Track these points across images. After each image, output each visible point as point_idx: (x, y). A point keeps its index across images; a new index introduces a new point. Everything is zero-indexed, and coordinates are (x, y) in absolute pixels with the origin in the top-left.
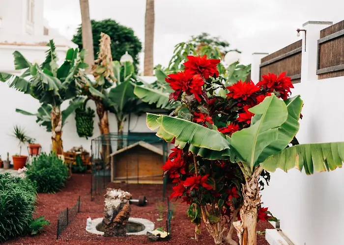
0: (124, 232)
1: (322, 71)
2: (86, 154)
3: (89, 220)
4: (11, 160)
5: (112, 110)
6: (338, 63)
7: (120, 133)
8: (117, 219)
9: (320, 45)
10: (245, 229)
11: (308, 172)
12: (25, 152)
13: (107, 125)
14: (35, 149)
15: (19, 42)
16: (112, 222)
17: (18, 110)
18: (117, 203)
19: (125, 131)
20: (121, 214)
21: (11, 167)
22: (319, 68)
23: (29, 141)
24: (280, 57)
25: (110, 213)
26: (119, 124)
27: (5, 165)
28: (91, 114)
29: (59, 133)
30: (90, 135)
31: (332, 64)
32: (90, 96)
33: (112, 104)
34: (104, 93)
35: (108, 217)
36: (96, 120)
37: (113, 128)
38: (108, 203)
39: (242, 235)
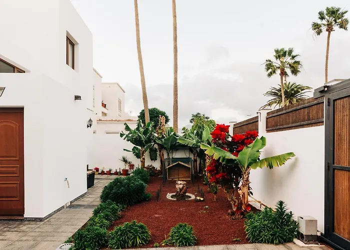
0: (185, 199)
1: (268, 129)
2: (154, 168)
3: (168, 194)
4: (121, 171)
5: (165, 148)
6: (277, 126)
7: (169, 158)
8: (182, 193)
9: (267, 119)
10: (244, 193)
11: (270, 168)
12: (127, 168)
13: (163, 155)
14: (132, 166)
15: (117, 120)
16: (179, 194)
17: (124, 150)
18: (181, 186)
19: (171, 157)
20: (183, 191)
21: (121, 174)
22: (267, 128)
23: (129, 163)
24: (245, 124)
25: (178, 190)
26: (168, 154)
27: (119, 174)
28: (156, 150)
29: (144, 159)
30: (156, 160)
31: (274, 126)
32: (155, 143)
33: (165, 146)
34: (161, 141)
35: (178, 192)
36: (158, 153)
37: (166, 156)
38: (177, 186)
39: (242, 196)
